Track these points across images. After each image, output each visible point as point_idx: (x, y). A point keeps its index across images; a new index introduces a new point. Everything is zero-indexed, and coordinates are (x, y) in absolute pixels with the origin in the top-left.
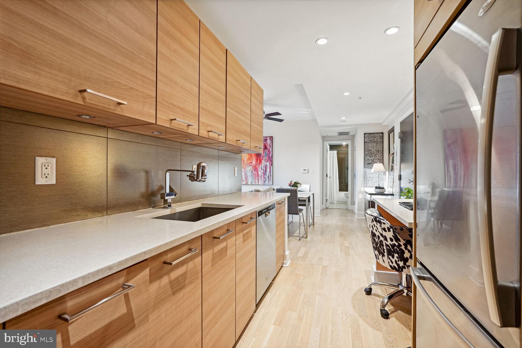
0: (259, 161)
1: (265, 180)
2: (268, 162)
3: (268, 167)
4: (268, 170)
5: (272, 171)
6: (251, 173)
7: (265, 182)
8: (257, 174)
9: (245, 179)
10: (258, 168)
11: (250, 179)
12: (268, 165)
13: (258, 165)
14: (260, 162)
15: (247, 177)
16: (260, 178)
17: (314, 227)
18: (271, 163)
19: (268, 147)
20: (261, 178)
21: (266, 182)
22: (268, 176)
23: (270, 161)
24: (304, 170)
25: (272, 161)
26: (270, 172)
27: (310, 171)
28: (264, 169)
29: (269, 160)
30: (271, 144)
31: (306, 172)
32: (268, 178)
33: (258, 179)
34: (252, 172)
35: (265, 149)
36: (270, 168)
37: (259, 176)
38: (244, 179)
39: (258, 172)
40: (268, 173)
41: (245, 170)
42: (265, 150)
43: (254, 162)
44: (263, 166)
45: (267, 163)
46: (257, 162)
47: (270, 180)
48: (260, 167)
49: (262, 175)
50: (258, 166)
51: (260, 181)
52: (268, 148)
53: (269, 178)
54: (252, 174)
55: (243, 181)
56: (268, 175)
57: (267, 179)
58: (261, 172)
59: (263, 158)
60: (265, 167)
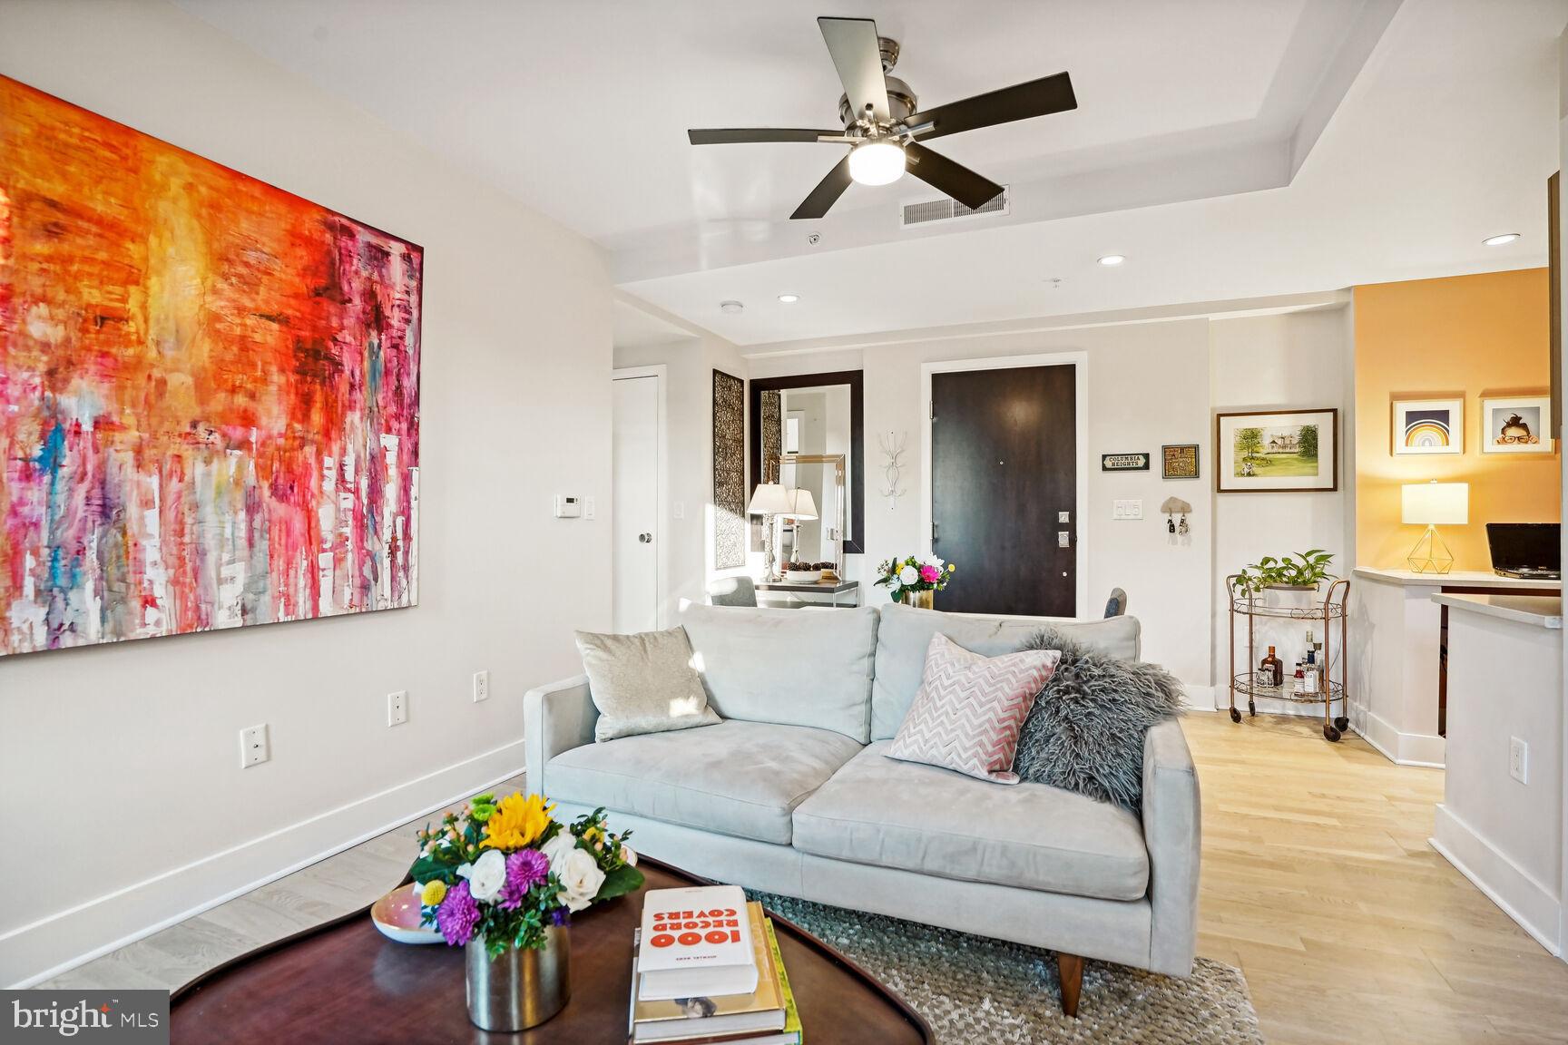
0: (317, 417)
1: (367, 572)
2: (389, 431)
3: (393, 472)
4: (391, 491)
5: (414, 504)
6: (242, 515)
7: (365, 588)
8: (298, 525)
9: (175, 582)
10: (315, 474)
11: (225, 572)
12: (391, 458)
13: (310, 450)
14: (333, 426)
15: (201, 553)
16: (325, 560)
18: (408, 445)
19: (395, 318)
20: (338, 561)
21: (375, 591)
22: (394, 539)
23: (404, 426)
24: (568, 500)
25: (413, 427)
26: (404, 509)
28: (364, 484)
29: (397, 417)
30: (414, 299)
32: (393, 553)
33: (313, 570)
34: (252, 508)
35: (368, 326)
36: (405, 478)
37: (322, 541)
38: (157, 578)
39: (310, 516)
40: (388, 520)
41: (174, 485)
42: (374, 334)
43: (274, 417)
44: (350, 461)
45: (383, 443)
46: (306, 418)
47: (405, 569)
48: (328, 461)
49: (348, 531)
50: (312, 461)
51: (326, 584)
52: (395, 322)
53: (400, 555)
54: (251, 530)
55: (149, 601)
56: (387, 536)
57: (387, 562)
58: (338, 510)
59: (357, 395)
60: (365, 465)
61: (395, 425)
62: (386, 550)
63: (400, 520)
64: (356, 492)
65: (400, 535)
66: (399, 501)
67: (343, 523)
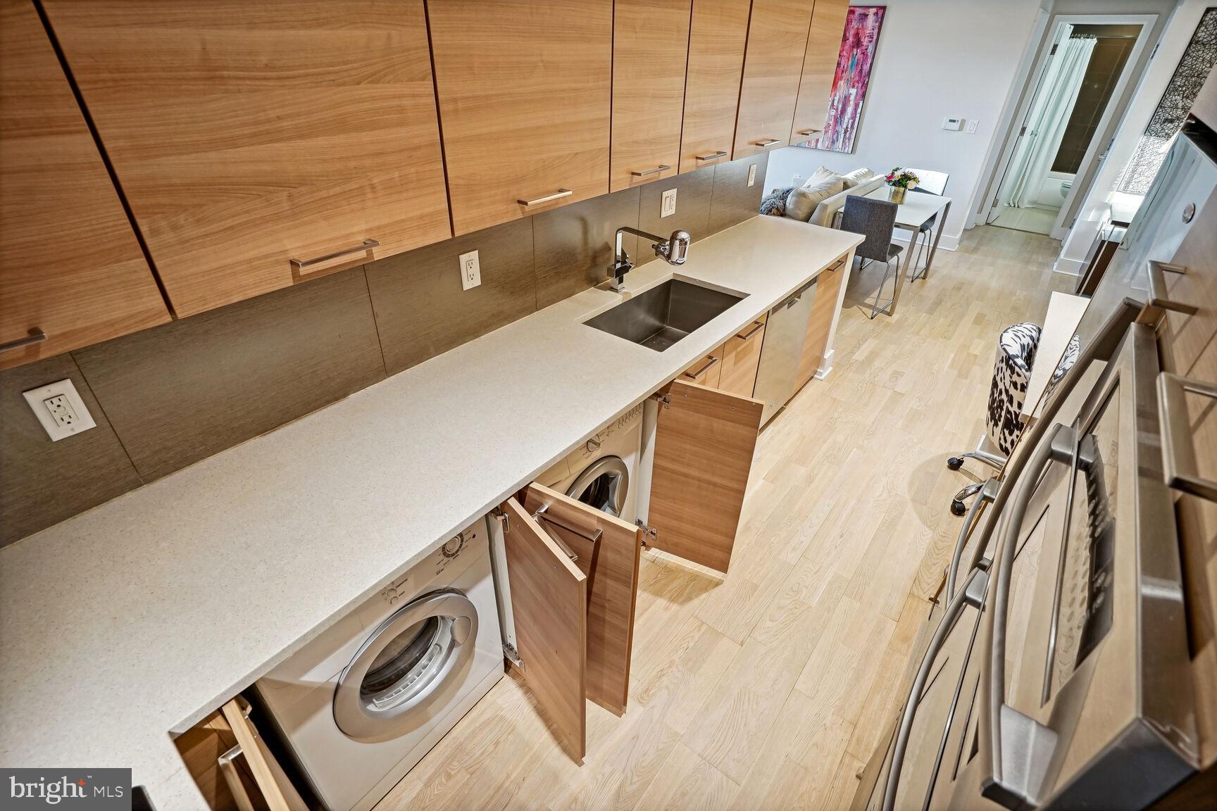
1: (835, 137)
2: (853, 87)
3: (852, 103)
4: (850, 110)
5: (858, 116)
7: (833, 142)
12: (852, 98)
17: (923, 285)
18: (861, 92)
19: (865, 41)
20: (827, 132)
21: (837, 145)
22: (847, 127)
23: (860, 85)
24: (951, 121)
25: (865, 86)
26: (853, 118)
27: (967, 128)
28: (840, 106)
29: (858, 82)
30: (876, 30)
31: (956, 126)
32: (845, 132)
35: (854, 47)
36: (857, 105)
40: (846, 120)
42: (855, 50)
44: (837, 98)
45: (851, 91)
47: (849, 139)
48: (831, 98)
49: (832, 122)
51: (821, 139)
52: (865, 43)
53: (848, 133)
56: (845, 126)
57: (842, 135)
58: (829, 116)
59: (844, 74)
60: (842, 100)
61: (856, 85)
62: (843, 131)
63: (851, 121)
64: (837, 110)
65: (849, 126)
66: (852, 114)
67: (830, 120)
